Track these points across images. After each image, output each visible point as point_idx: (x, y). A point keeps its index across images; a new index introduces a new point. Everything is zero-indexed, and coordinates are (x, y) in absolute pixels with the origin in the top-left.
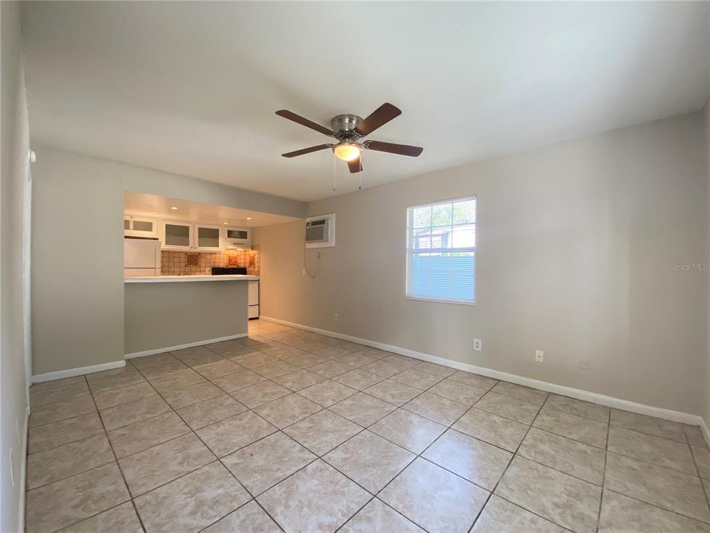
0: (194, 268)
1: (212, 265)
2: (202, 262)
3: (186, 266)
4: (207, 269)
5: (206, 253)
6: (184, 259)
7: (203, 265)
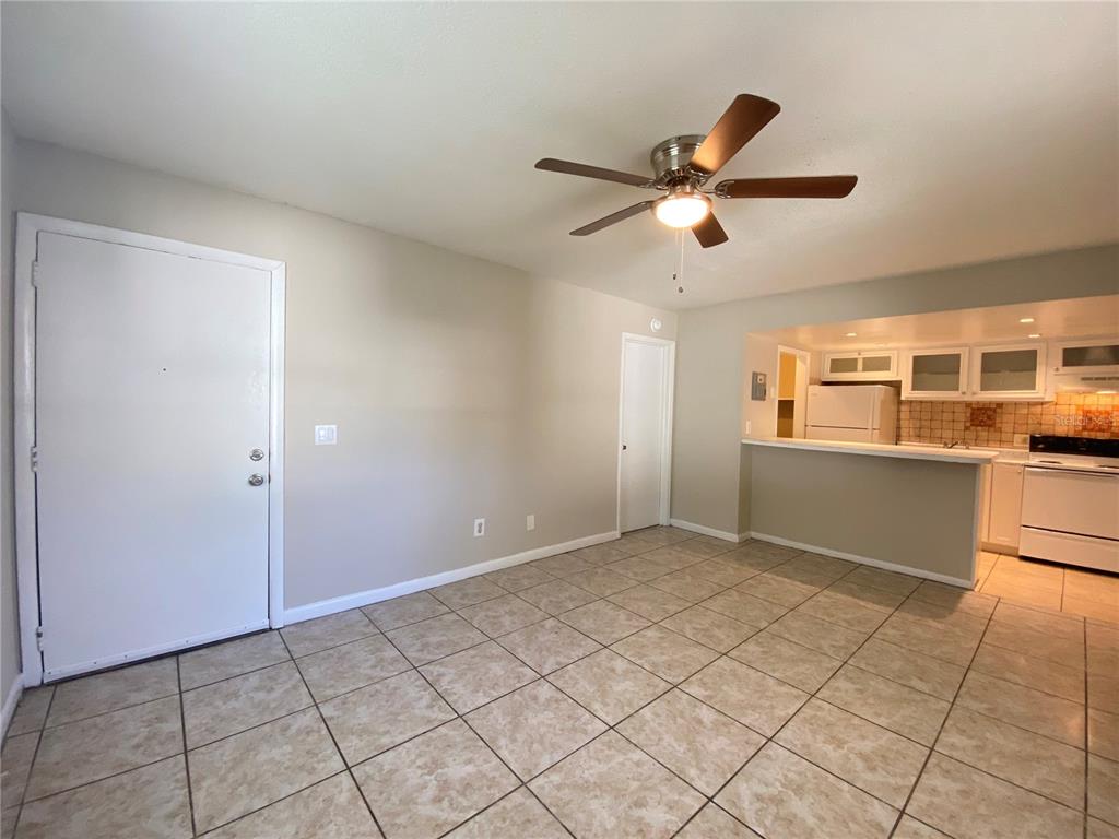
0: (985, 433)
1: (1031, 429)
2: (1006, 422)
3: (967, 428)
4: (1018, 438)
5: (1016, 404)
6: (962, 416)
7: (1008, 427)
